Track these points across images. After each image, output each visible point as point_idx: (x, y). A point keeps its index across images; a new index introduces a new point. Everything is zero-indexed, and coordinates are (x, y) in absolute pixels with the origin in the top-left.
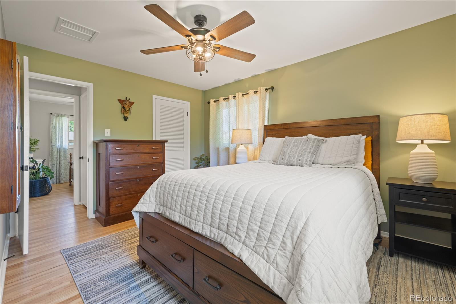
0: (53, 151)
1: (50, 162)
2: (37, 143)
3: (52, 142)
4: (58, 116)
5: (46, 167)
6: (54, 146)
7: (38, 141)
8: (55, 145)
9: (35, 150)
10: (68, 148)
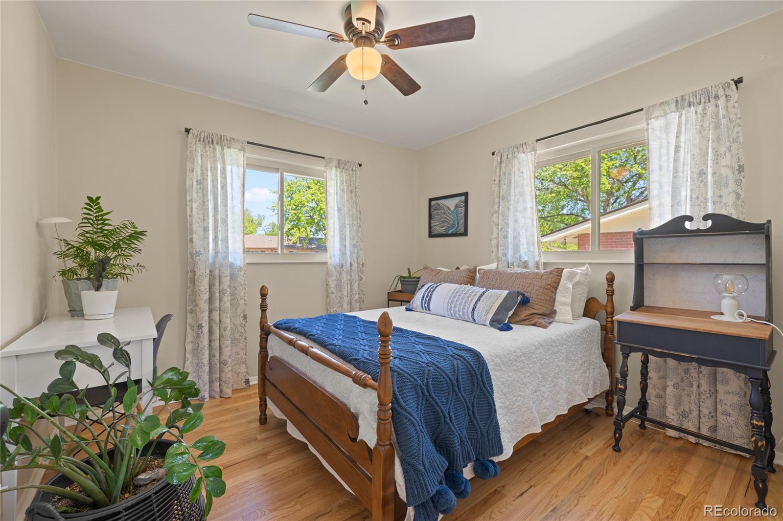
0: (198, 273)
1: (189, 316)
2: (138, 244)
3: (191, 241)
4: (210, 141)
5: (170, 375)
6: (198, 254)
7: (142, 233)
8: (202, 251)
9: (128, 271)
10: (242, 266)
